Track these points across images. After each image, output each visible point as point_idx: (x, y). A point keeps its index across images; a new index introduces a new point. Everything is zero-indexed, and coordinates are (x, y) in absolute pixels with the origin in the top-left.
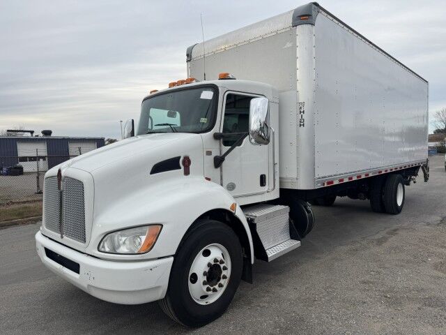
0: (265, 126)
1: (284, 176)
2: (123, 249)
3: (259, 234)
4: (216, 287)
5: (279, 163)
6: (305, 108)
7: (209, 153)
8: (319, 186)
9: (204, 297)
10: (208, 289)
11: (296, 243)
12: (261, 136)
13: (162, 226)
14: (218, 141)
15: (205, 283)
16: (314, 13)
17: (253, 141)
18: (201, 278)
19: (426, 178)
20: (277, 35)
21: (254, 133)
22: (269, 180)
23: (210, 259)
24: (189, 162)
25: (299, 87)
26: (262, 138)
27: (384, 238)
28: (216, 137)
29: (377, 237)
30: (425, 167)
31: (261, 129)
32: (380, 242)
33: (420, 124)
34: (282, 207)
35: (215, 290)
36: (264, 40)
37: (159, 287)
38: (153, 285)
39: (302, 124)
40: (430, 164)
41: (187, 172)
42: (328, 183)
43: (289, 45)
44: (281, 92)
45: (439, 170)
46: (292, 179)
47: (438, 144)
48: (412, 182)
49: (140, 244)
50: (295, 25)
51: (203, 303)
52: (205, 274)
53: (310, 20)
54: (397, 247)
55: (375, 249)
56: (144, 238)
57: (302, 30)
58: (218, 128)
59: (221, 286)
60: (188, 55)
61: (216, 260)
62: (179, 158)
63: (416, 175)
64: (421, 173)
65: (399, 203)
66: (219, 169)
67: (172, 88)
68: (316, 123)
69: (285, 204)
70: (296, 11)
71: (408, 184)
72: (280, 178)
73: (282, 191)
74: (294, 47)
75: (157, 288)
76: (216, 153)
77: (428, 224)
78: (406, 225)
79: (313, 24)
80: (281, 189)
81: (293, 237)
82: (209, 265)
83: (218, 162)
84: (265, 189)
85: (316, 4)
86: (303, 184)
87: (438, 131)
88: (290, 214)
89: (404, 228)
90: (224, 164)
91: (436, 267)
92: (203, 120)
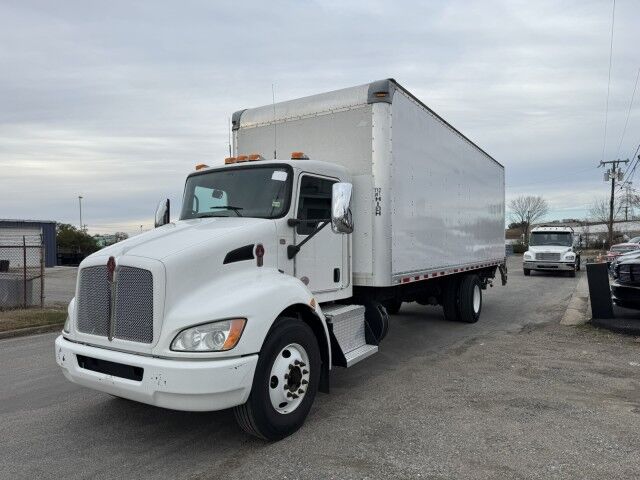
0: (348, 213)
1: (357, 271)
2: (202, 346)
3: (336, 336)
4: (296, 393)
5: (352, 256)
6: (382, 195)
7: (283, 242)
8: (396, 283)
9: (283, 405)
10: (289, 395)
11: (373, 349)
12: (345, 224)
13: (246, 319)
14: (292, 229)
15: (286, 388)
16: (391, 91)
17: (336, 229)
18: (283, 382)
19: (504, 282)
20: (350, 111)
21: (336, 220)
22: (343, 275)
23: (290, 361)
24: (263, 251)
25: (374, 172)
26: (346, 227)
27: (462, 347)
28: (291, 223)
29: (454, 347)
30: (503, 268)
31: (346, 216)
32: (459, 352)
33: (496, 217)
34: (358, 306)
35: (295, 397)
36: (333, 115)
37: (243, 388)
38: (237, 386)
39: (378, 212)
40: (508, 265)
41: (260, 264)
42: (405, 280)
43: (363, 123)
44: (354, 175)
45: (517, 274)
46: (367, 274)
47: (514, 241)
48: (488, 285)
49: (223, 340)
50: (370, 103)
51: (282, 411)
52: (286, 377)
53: (386, 99)
54: (478, 356)
55: (454, 359)
56: (227, 334)
57: (378, 108)
58: (293, 214)
59: (301, 392)
60: (234, 122)
61: (297, 362)
62: (253, 246)
63: (493, 277)
64: (498, 274)
65: (476, 309)
66: (292, 260)
67: (230, 165)
68: (393, 211)
69: (360, 304)
70: (372, 86)
71: (485, 288)
72: (353, 274)
73: (356, 289)
74: (370, 126)
75: (241, 390)
76: (289, 242)
77: (509, 333)
78: (484, 333)
79: (390, 103)
80: (354, 287)
81: (369, 341)
82: (290, 367)
83: (293, 252)
84: (339, 285)
85: (393, 80)
86: (379, 280)
87: (514, 226)
88: (366, 315)
89: (483, 338)
90: (298, 255)
91: (520, 373)
92: (276, 204)
